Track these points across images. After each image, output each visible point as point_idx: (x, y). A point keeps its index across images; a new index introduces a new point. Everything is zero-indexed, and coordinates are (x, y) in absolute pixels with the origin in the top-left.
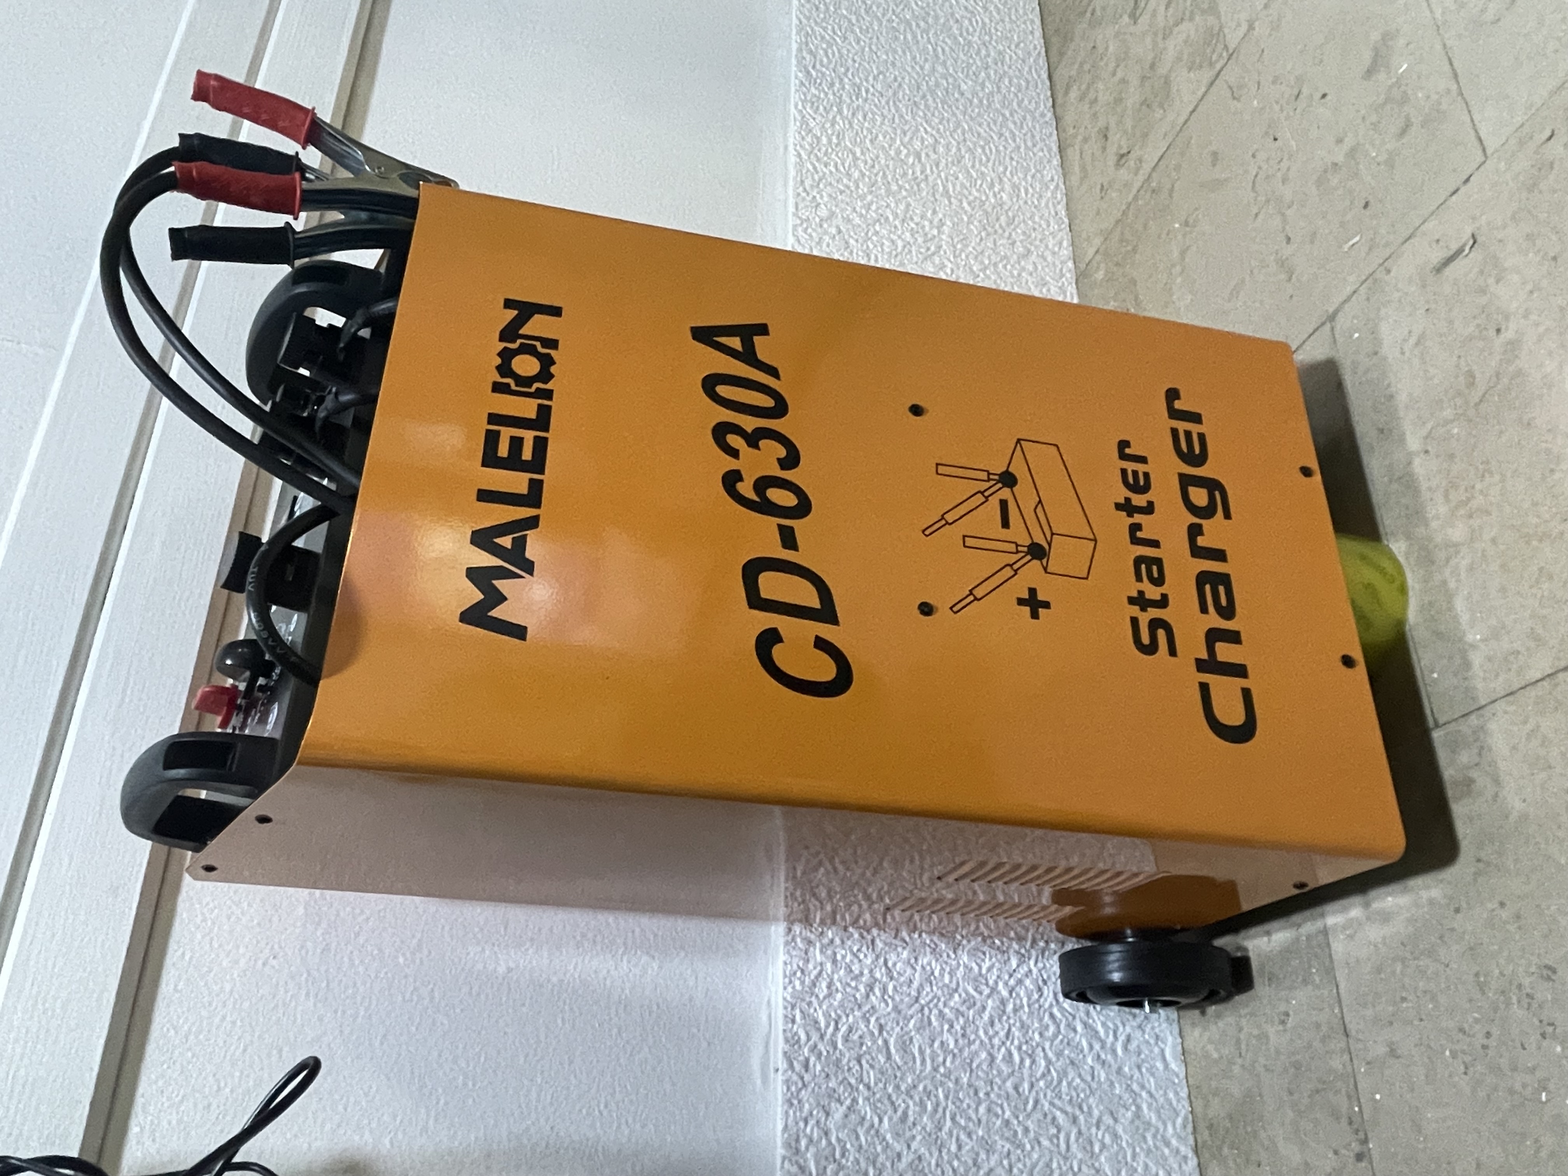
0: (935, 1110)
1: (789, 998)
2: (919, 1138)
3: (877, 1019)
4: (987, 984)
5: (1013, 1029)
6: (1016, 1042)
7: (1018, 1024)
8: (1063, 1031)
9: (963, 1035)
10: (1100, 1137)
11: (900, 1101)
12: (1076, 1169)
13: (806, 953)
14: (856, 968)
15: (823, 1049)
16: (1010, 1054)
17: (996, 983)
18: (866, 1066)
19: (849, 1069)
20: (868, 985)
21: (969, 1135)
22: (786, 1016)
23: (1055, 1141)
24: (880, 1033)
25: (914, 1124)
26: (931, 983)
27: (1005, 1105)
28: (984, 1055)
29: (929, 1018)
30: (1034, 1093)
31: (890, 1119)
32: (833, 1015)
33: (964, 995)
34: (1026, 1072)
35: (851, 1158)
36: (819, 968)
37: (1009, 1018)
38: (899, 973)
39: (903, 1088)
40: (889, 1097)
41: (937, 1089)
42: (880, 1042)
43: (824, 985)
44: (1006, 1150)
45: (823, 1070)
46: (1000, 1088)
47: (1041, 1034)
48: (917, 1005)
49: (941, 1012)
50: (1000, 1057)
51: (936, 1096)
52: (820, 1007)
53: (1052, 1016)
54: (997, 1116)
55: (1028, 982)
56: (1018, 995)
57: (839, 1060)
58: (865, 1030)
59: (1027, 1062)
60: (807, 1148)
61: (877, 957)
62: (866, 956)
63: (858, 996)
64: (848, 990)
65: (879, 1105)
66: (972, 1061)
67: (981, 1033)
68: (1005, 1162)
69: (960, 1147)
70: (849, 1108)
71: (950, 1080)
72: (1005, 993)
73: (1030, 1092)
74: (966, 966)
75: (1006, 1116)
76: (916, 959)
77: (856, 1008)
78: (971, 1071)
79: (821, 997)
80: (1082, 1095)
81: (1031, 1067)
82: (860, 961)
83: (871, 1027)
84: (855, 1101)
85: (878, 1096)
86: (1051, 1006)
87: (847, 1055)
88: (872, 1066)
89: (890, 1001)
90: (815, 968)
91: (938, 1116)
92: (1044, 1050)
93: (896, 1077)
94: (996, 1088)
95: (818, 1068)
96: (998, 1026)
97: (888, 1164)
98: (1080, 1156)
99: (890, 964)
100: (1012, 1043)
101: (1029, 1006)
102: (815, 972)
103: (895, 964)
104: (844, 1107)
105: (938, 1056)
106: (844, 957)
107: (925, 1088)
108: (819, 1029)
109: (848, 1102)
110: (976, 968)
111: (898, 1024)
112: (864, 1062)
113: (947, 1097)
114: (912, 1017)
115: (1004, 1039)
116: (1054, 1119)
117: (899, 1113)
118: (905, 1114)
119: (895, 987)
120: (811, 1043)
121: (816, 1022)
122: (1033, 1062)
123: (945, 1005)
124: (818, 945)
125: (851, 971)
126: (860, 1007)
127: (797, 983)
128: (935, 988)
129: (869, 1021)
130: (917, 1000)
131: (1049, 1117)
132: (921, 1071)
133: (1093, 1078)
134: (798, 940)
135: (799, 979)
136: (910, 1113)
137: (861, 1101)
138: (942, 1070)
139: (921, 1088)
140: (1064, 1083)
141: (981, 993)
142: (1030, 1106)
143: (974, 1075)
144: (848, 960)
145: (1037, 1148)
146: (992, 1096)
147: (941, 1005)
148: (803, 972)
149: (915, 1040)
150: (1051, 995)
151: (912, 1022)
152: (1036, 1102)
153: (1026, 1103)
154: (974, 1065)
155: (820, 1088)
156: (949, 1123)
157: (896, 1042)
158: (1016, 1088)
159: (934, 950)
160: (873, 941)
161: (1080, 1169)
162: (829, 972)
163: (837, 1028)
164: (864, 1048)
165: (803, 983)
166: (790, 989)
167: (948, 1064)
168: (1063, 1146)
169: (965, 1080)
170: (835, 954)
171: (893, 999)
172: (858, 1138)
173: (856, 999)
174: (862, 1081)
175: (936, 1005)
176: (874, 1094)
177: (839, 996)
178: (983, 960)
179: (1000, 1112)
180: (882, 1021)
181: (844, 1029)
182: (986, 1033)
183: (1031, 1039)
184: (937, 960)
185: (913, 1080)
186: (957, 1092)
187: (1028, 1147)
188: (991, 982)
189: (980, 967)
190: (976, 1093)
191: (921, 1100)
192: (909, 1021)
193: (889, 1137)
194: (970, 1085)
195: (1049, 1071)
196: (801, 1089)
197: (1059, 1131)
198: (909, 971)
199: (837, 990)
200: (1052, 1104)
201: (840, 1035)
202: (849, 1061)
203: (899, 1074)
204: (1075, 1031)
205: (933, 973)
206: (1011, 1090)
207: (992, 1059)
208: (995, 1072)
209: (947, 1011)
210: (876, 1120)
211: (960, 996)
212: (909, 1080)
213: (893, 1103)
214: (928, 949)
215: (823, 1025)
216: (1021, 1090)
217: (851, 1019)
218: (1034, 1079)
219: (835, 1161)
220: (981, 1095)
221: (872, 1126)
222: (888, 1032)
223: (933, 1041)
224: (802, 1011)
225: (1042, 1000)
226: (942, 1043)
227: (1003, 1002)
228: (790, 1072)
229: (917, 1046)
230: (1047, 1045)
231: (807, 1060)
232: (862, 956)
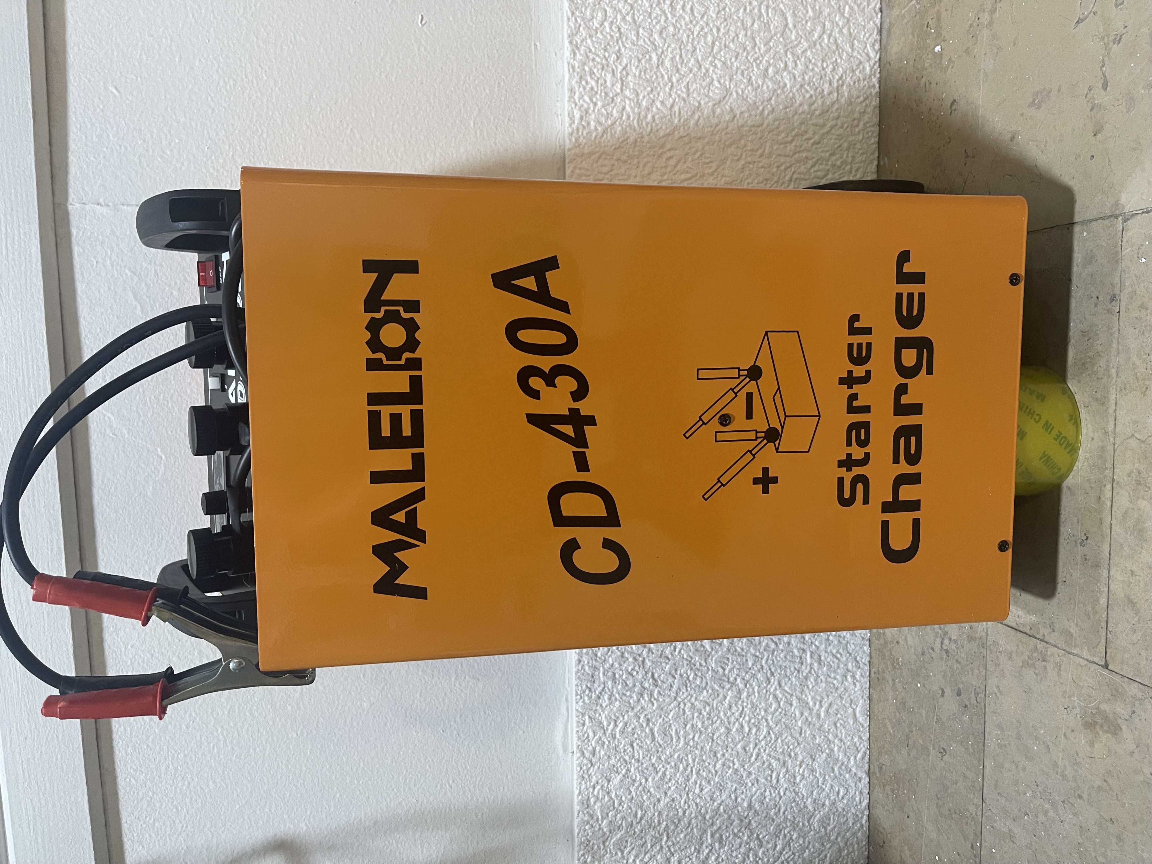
0: (685, 769)
1: (580, 710)
2: (673, 788)
3: (645, 715)
4: (728, 682)
5: (746, 709)
6: (747, 718)
7: (749, 706)
8: (781, 705)
9: (708, 719)
10: (801, 772)
11: (661, 766)
12: (782, 794)
13: (592, 677)
14: (630, 683)
15: (605, 740)
16: (742, 726)
17: (736, 679)
18: (636, 747)
19: (625, 751)
20: (639, 694)
21: (709, 782)
22: (578, 722)
23: (769, 778)
24: (648, 724)
25: (670, 780)
26: (686, 686)
27: (736, 760)
28: (723, 730)
29: (684, 710)
30: (757, 750)
31: (653, 779)
32: (613, 717)
33: (710, 691)
34: (752, 737)
35: (625, 806)
36: (602, 686)
37: (743, 702)
38: (663, 682)
39: (662, 758)
40: (653, 765)
41: (687, 756)
42: (647, 730)
43: (606, 697)
44: (734, 788)
45: (606, 754)
46: (732, 750)
47: (766, 711)
48: (675, 702)
49: (692, 704)
50: (734, 730)
51: (687, 760)
52: (603, 712)
53: (775, 697)
54: (729, 767)
55: (759, 676)
56: (751, 685)
57: (617, 746)
58: (637, 724)
59: (754, 731)
60: (595, 803)
61: (646, 673)
62: (638, 673)
63: (631, 701)
64: (624, 698)
65: (645, 771)
66: (713, 734)
67: (722, 714)
68: (733, 796)
69: (701, 790)
70: (624, 776)
71: (697, 749)
72: (741, 686)
73: (754, 749)
74: (713, 670)
75: (735, 767)
76: (676, 670)
77: (630, 710)
78: (713, 740)
79: (604, 705)
80: (791, 747)
81: (756, 734)
82: (633, 677)
83: (641, 721)
84: (628, 770)
85: (645, 765)
86: (776, 689)
87: (623, 743)
88: (641, 747)
89: (655, 702)
90: (599, 686)
91: (687, 772)
92: (767, 720)
93: (658, 752)
94: (730, 750)
95: (602, 753)
96: (734, 708)
97: (651, 806)
98: (785, 786)
99: (656, 676)
100: (744, 718)
101: (759, 693)
102: (600, 689)
103: (659, 676)
104: (621, 775)
105: (690, 734)
106: (621, 676)
107: (679, 756)
108: (603, 728)
109: (624, 772)
110: (721, 671)
111: (661, 717)
112: (635, 745)
113: (694, 761)
114: (671, 711)
115: (739, 717)
116: (770, 764)
117: (660, 774)
118: (664, 774)
119: (659, 692)
120: (597, 737)
121: (601, 723)
122: (758, 729)
123: (696, 699)
124: (601, 669)
125: (627, 685)
126: (633, 709)
127: (586, 698)
128: (689, 689)
129: (639, 718)
130: (675, 699)
131: (767, 764)
132: (676, 746)
133: (801, 734)
134: (587, 668)
135: (588, 695)
136: (668, 773)
137: (632, 769)
138: (691, 743)
139: (676, 756)
140: (779, 740)
141: (723, 688)
142: (753, 759)
143: (715, 744)
144: (624, 677)
145: (756, 784)
146: (727, 755)
147: (693, 700)
148: (590, 690)
149: (673, 726)
150: (776, 683)
151: (671, 714)
152: (758, 755)
153: (750, 758)
154: (715, 737)
155: (603, 765)
156: (694, 776)
157: (659, 729)
158: (744, 748)
159: (690, 661)
160: (643, 662)
161: (784, 794)
162: (610, 687)
163: (616, 725)
164: (636, 736)
165: (590, 698)
166: (581, 703)
167: (696, 738)
168: (774, 781)
169: (708, 747)
170: (614, 674)
171: (657, 700)
172: (630, 792)
173: (630, 703)
174: (633, 756)
175: (689, 701)
176: (642, 764)
177: (617, 704)
178: (727, 665)
179: (731, 765)
180: (649, 716)
181: (621, 725)
182: (725, 715)
183: (758, 714)
184: (691, 669)
185: (670, 753)
186: (702, 756)
187: (750, 784)
188: (732, 679)
189: (724, 669)
190: (715, 755)
191: (675, 764)
192: (669, 714)
193: (652, 790)
194: (710, 751)
195: (769, 733)
196: (590, 768)
197: (772, 772)
198: (670, 680)
199: (616, 699)
200: (769, 755)
201: (618, 730)
202: (624, 746)
203: (660, 750)
204: (791, 705)
205: (688, 678)
206: (740, 751)
207: (728, 730)
208: (730, 740)
209: (697, 703)
210: (643, 781)
211: (707, 692)
212: (668, 753)
213: (655, 768)
214: (685, 662)
215: (605, 724)
216: (747, 749)
217: (626, 717)
218: (757, 741)
219: (614, 808)
220: (719, 756)
221: (641, 784)
222: (653, 724)
223: (686, 725)
224: (590, 717)
225: (769, 686)
226: (693, 725)
227: (740, 692)
228: (582, 758)
229: (674, 730)
230: (769, 718)
231: (594, 750)
232: (635, 673)
